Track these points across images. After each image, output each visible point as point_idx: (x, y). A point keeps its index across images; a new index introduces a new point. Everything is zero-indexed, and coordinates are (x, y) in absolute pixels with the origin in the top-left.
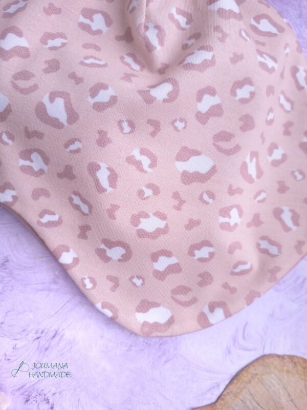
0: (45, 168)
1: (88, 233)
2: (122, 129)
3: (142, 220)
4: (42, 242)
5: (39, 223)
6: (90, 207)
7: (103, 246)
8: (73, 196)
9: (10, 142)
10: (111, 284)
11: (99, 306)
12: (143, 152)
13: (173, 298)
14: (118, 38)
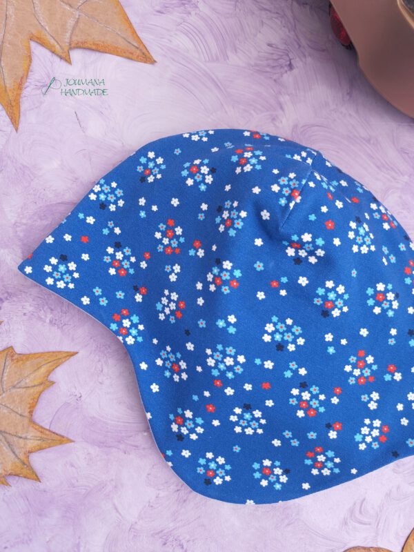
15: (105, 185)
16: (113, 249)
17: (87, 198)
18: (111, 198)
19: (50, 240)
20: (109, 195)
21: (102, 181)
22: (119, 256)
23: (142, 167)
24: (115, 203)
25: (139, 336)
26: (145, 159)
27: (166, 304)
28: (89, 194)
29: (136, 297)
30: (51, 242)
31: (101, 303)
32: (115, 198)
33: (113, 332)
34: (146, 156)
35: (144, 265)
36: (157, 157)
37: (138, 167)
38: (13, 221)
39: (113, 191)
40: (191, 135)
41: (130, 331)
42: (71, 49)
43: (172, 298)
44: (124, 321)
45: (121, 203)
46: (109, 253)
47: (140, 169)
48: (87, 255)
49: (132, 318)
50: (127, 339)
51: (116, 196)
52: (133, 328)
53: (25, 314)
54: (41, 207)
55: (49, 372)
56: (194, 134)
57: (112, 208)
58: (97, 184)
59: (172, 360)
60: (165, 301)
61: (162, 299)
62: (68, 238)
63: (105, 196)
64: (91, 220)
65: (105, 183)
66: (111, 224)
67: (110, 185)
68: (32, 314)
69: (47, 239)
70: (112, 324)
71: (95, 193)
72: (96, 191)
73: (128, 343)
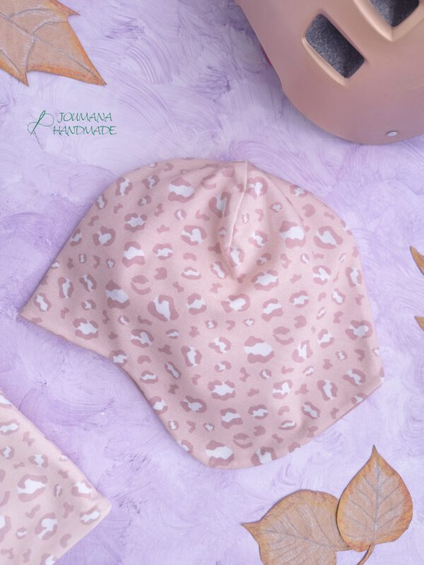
0: (150, 343)
1: (176, 390)
2: (208, 326)
3: (216, 386)
4: (142, 392)
5: (141, 380)
6: (180, 374)
7: (186, 401)
8: (168, 365)
9: (126, 323)
10: (189, 427)
11: (180, 442)
12: (221, 340)
13: (235, 442)
14: (210, 249)
42: (27, 71)
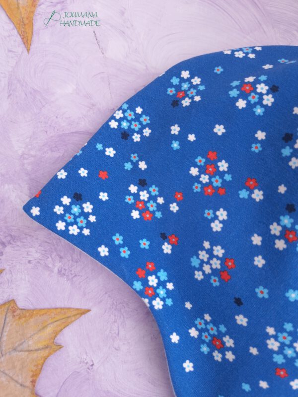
15: (129, 111)
16: (136, 188)
17: (106, 126)
18: (136, 126)
19: (62, 175)
20: (133, 123)
21: (125, 106)
22: (144, 195)
23: (173, 89)
24: (140, 132)
25: (168, 297)
26: (178, 80)
27: (206, 260)
28: (110, 120)
29: (164, 247)
30: (64, 177)
31: (123, 255)
32: (140, 126)
33: (137, 292)
34: (178, 75)
35: (174, 208)
36: (192, 76)
37: (169, 90)
38: (20, 152)
39: (137, 117)
40: (233, 51)
41: (158, 291)
43: (215, 253)
44: (150, 278)
45: (147, 132)
46: (132, 192)
47: (171, 91)
48: (106, 194)
49: (159, 274)
50: (154, 303)
51: (141, 123)
52: (161, 287)
53: (29, 262)
54: (52, 137)
55: (56, 333)
56: (238, 51)
57: (136, 138)
58: (119, 110)
59: (212, 332)
60: (203, 255)
61: (200, 252)
62: (83, 172)
63: (128, 124)
64: (110, 152)
65: (128, 108)
66: (134, 157)
67: (134, 111)
68: (38, 262)
69: (59, 174)
70: (135, 283)
71: (116, 120)
72: (118, 117)
73: (156, 308)
